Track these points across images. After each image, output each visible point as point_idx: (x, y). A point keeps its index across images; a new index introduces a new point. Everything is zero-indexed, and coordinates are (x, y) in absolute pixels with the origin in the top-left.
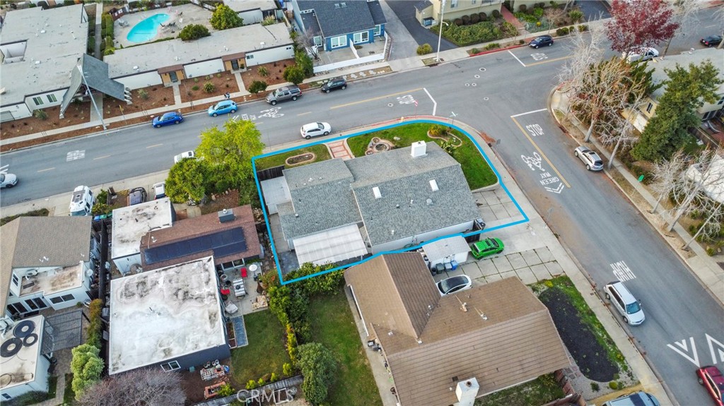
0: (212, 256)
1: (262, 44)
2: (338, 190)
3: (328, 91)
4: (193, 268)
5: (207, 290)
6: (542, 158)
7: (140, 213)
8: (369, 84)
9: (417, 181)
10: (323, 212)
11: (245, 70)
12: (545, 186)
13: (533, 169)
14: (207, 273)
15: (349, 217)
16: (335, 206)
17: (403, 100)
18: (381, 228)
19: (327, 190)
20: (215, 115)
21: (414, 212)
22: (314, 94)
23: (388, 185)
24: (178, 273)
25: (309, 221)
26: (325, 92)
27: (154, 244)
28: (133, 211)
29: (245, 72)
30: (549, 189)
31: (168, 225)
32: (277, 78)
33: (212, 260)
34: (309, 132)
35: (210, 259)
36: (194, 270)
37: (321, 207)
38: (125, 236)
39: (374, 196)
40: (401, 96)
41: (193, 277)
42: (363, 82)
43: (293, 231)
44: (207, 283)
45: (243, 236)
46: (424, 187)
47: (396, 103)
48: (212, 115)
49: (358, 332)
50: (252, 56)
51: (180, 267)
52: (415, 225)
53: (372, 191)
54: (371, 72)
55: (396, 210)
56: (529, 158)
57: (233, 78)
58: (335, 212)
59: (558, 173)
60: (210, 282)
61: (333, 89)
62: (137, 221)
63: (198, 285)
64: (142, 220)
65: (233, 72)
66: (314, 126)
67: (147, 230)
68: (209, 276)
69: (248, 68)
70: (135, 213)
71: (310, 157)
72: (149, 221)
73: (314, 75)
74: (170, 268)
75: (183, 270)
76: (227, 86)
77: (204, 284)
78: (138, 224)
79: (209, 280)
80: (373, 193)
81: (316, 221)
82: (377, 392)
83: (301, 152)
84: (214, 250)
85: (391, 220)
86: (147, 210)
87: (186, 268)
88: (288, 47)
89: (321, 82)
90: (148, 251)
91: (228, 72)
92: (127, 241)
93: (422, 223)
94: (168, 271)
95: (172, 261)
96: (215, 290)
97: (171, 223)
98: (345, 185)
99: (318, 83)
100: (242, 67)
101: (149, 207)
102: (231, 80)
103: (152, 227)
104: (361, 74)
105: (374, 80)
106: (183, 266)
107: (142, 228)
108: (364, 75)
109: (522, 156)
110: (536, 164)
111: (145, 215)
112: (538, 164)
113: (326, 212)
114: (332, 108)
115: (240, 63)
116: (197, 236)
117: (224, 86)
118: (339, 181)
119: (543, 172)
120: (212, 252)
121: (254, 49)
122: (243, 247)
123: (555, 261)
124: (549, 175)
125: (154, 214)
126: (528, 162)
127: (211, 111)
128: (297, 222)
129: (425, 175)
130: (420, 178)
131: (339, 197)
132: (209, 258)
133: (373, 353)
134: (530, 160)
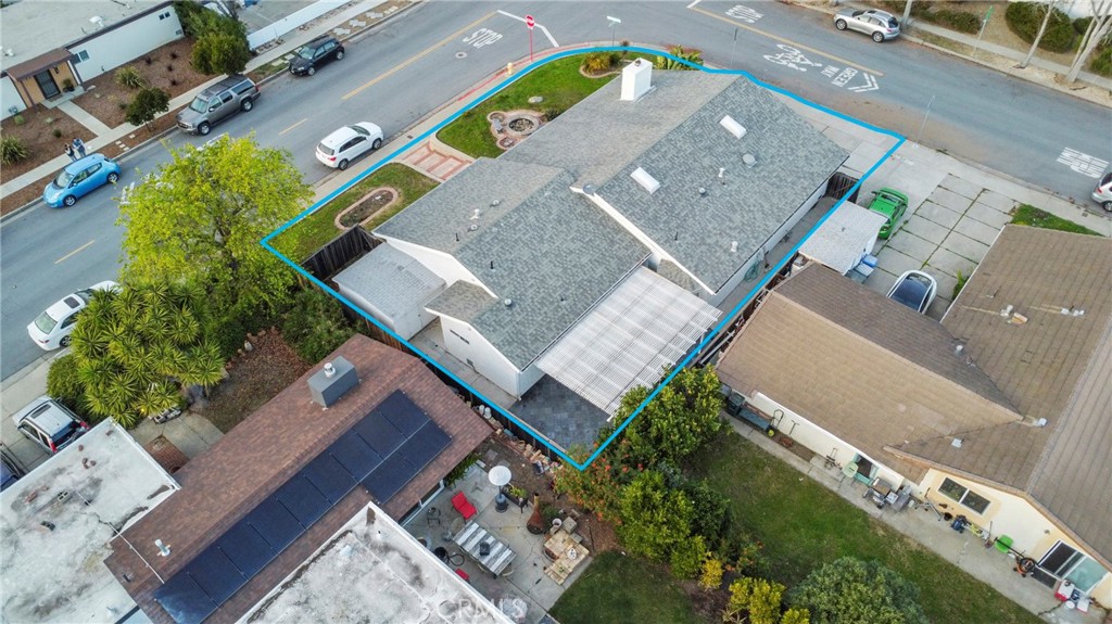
0: (371, 505)
1: (96, 22)
2: (554, 211)
3: (312, 71)
4: (340, 564)
5: (437, 600)
6: (799, 49)
7: (43, 500)
8: (385, 35)
9: (698, 131)
10: (559, 271)
11: (79, 91)
12: (846, 86)
13: (804, 70)
14: (395, 556)
15: (620, 259)
16: (573, 246)
17: (480, 41)
18: (703, 248)
19: (531, 219)
20: (70, 201)
21: (738, 192)
22: (283, 88)
23: (654, 157)
24: (304, 603)
25: (542, 303)
26: (305, 74)
27: (171, 560)
28: (16, 506)
29: (81, 97)
30: (857, 89)
31: (164, 488)
32: (174, 83)
33: (378, 512)
34: (341, 150)
35: (371, 517)
36: (347, 570)
37: (546, 261)
38: (40, 591)
39: (644, 190)
40: (465, 35)
41: (360, 587)
42: (370, 36)
43: (524, 344)
44: (417, 580)
45: (418, 410)
46: (719, 137)
47: (470, 49)
48: (63, 205)
49: (831, 492)
50: (85, 55)
51: (298, 585)
52: (759, 215)
53: (633, 181)
54: (373, 16)
55: (704, 200)
56: (780, 56)
57: (59, 115)
58: (584, 260)
59: (848, 63)
60: (426, 575)
61: (322, 62)
62: (52, 527)
63: (396, 603)
64: (66, 517)
65: (50, 105)
66: (346, 134)
67: (105, 535)
68: (407, 559)
69: (85, 85)
70: (28, 508)
71: (387, 198)
72: (91, 509)
73: (254, 54)
74: (269, 602)
75: (314, 587)
76: (58, 134)
77: (414, 590)
78: (60, 532)
79: (416, 569)
80: (638, 185)
81: (557, 296)
82: (995, 595)
83: (357, 196)
84: (365, 485)
85: (710, 227)
86: (62, 483)
87: (318, 576)
88: (163, 11)
89: (280, 61)
90: (165, 591)
91: (35, 109)
92: (61, 601)
93: (766, 206)
94: (269, 613)
95: (260, 580)
96: (458, 587)
97: (170, 481)
98: (563, 195)
99: (275, 64)
100: (70, 88)
101: (61, 471)
102: (57, 120)
103: (116, 519)
104: (354, 23)
105: (389, 26)
106: (307, 575)
107: (82, 538)
108: (363, 24)
109: (766, 57)
110: (798, 60)
111: (66, 497)
112: (802, 60)
113: (565, 269)
114: (346, 97)
115: (59, 79)
116: (291, 473)
117: (48, 136)
118: (542, 191)
119: (822, 69)
120: (360, 494)
121: (83, 36)
122: (437, 438)
123: (984, 190)
124: (835, 70)
125: (96, 483)
126: (784, 62)
127: (53, 196)
128: (519, 318)
129: (703, 114)
130: (699, 122)
131: (568, 223)
132: (364, 511)
133: (903, 516)
134: (782, 58)
